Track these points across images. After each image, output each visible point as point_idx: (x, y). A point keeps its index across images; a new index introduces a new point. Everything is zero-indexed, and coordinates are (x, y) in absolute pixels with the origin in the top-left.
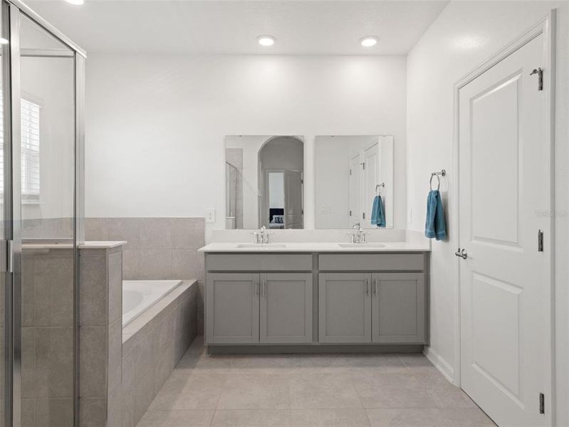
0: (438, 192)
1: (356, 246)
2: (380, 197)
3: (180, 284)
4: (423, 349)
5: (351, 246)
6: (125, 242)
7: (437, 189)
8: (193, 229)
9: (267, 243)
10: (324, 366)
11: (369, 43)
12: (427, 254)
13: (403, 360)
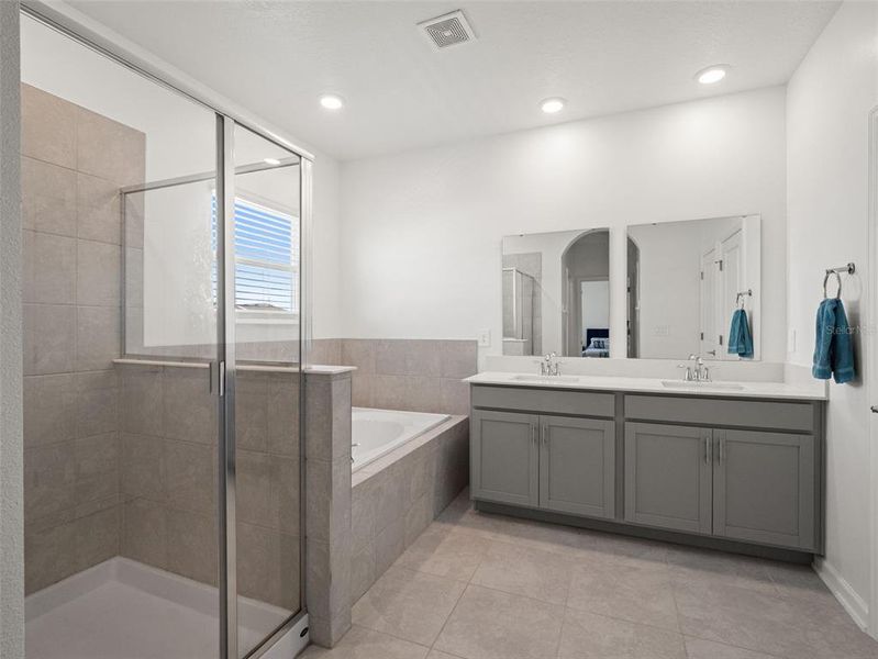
0: (837, 301)
1: (692, 386)
2: (743, 311)
3: (447, 420)
4: (813, 560)
5: (684, 385)
6: (354, 368)
7: (836, 296)
8: (462, 354)
9: (556, 374)
10: (630, 556)
11: (712, 77)
12: (822, 406)
13: (767, 570)
